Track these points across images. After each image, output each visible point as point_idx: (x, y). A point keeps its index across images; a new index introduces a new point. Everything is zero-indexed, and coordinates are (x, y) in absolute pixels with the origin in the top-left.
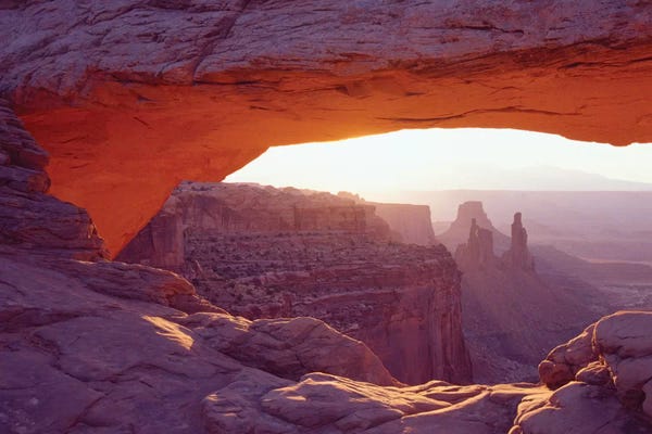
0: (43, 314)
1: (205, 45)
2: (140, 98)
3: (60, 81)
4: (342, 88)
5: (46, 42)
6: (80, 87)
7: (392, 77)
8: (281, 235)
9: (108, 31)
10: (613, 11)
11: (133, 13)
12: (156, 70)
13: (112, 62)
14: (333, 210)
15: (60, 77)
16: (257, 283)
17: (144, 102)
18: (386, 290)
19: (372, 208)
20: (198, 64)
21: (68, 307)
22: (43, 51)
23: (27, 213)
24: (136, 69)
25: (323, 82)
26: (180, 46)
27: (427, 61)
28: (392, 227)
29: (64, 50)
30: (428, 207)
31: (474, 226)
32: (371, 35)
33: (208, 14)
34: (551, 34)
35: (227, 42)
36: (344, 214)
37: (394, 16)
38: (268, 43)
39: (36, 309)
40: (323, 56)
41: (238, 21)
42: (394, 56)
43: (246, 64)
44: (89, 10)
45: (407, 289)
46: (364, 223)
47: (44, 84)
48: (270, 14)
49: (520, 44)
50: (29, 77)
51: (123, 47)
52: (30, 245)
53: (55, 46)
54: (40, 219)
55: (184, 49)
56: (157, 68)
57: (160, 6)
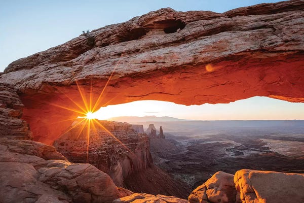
1: (75, 74)
4: (112, 86)
6: (40, 87)
7: (126, 81)
9: (50, 72)
10: (193, 54)
11: (58, 67)
13: (49, 80)
15: (35, 85)
16: (106, 142)
18: (134, 143)
20: (71, 79)
24: (55, 81)
30: (142, 126)
31: (152, 129)
32: (119, 67)
34: (174, 63)
35: (81, 73)
37: (127, 61)
38: (91, 72)
40: (105, 74)
41: (84, 67)
45: (138, 143)
47: (31, 86)
48: (93, 65)
50: (27, 85)
55: (68, 75)
56: (60, 81)
57: (65, 65)
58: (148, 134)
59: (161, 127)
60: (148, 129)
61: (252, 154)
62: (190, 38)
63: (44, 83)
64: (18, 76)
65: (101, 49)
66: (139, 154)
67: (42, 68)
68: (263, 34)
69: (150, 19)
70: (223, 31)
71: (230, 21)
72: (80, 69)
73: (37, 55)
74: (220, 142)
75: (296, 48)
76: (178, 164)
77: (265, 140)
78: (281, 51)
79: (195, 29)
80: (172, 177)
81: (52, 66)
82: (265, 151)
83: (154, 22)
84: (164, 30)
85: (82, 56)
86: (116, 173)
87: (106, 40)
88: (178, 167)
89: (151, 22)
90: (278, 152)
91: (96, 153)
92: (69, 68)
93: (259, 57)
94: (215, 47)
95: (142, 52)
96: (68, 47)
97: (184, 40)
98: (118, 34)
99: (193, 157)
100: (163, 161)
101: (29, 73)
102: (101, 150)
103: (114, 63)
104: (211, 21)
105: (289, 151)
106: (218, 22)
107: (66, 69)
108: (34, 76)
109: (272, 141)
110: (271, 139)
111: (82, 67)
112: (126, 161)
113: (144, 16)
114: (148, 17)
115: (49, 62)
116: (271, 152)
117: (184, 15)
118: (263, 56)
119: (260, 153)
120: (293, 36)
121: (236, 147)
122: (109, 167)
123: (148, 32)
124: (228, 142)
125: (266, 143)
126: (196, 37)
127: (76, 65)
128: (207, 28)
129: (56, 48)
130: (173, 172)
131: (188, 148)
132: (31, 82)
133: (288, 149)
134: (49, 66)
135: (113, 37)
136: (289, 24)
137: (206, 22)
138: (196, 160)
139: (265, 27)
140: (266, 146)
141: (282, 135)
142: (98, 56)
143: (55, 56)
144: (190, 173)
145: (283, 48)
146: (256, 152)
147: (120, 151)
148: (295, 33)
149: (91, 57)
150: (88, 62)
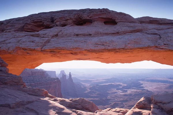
0: (25, 102)
1: (44, 44)
2: (28, 53)
3: (9, 49)
4: (72, 53)
5: (5, 41)
6: (14, 51)
7: (83, 52)
8: (29, 77)
9: (21, 40)
10: (124, 44)
11: (26, 36)
12: (33, 48)
13: (22, 46)
14: (39, 72)
17: (29, 54)
18: (48, 86)
19: (46, 72)
20: (43, 47)
21: (30, 100)
22: (4, 42)
23: (8, 78)
24: (28, 48)
25: (68, 52)
26: (39, 44)
27: (92, 50)
28: (49, 75)
29: (10, 43)
30: (55, 72)
31: (63, 74)
32: (81, 45)
33: (45, 38)
34: (114, 47)
35: (49, 44)
36: (41, 73)
38: (59, 44)
39: (23, 101)
40: (71, 48)
41: (51, 40)
42: (86, 49)
43: (54, 48)
44: (15, 35)
45: (52, 85)
46: (44, 74)
47: (4, 49)
48: (58, 39)
49: (109, 48)
50: (0, 48)
51: (25, 43)
52: (9, 85)
53: (7, 42)
54: (12, 79)
57: (32, 36)
58: (59, 78)
59: (70, 73)
60: (60, 74)
61: (133, 91)
62: (122, 33)
63: (18, 47)
65: (62, 29)
70: (138, 32)
72: (48, 41)
74: (113, 84)
77: (141, 82)
82: (141, 89)
83: (99, 18)
84: (104, 22)
87: (64, 22)
90: (149, 90)
92: (38, 39)
94: (135, 42)
95: (93, 36)
98: (74, 20)
105: (155, 89)
107: (36, 40)
109: (146, 82)
110: (145, 81)
116: (145, 90)
119: (138, 91)
121: (123, 87)
124: (118, 83)
125: (142, 84)
126: (125, 33)
128: (130, 29)
131: (90, 89)
133: (154, 87)
134: (18, 35)
135: (70, 21)
140: (142, 86)
141: (152, 79)
142: (60, 33)
145: (164, 48)
146: (135, 90)
148: (168, 41)
149: (55, 34)
150: (53, 36)
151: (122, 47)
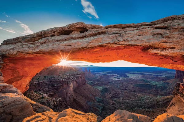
1: (35, 48)
6: (16, 54)
24: (24, 51)
34: (79, 46)
37: (59, 44)
50: (9, 52)
51: (23, 48)
55: (32, 49)
56: (27, 51)
57: (32, 44)
62: (88, 36)
63: (18, 52)
64: (6, 47)
65: (50, 38)
66: (80, 79)
67: (20, 44)
68: (116, 37)
69: (73, 26)
70: (102, 34)
71: (105, 30)
72: (38, 46)
73: (19, 38)
75: (127, 43)
76: (96, 83)
78: (122, 44)
79: (90, 32)
80: (94, 87)
81: (25, 44)
82: (127, 78)
83: (75, 28)
84: (80, 32)
85: (40, 40)
86: (70, 87)
87: (53, 33)
88: (96, 84)
89: (73, 28)
90: (132, 78)
91: (61, 80)
92: (33, 45)
93: (113, 46)
94: (96, 41)
95: (67, 40)
96: (35, 35)
97: (85, 37)
98: (59, 32)
99: (102, 80)
100: (90, 82)
101: (12, 46)
102: (64, 79)
103: (53, 45)
104: (98, 30)
106: (100, 30)
107: (31, 45)
108: (14, 48)
109: (130, 74)
111: (39, 45)
112: (75, 83)
113: (70, 24)
114: (72, 25)
115: (24, 42)
116: (129, 78)
117: (88, 26)
118: (115, 46)
120: (127, 38)
121: (117, 76)
122: (67, 85)
123: (72, 32)
126: (90, 36)
127: (36, 44)
128: (95, 32)
129: (29, 35)
130: (94, 86)
131: (100, 77)
132: (12, 51)
134: (24, 43)
135: (56, 33)
136: (126, 33)
137: (96, 30)
138: (103, 81)
139: (118, 33)
140: (128, 76)
142: (48, 41)
143: (28, 39)
144: (100, 86)
145: (123, 43)
146: (124, 78)
147: (73, 79)
148: (128, 37)
149: (44, 41)
150: (43, 43)
151: (85, 46)
